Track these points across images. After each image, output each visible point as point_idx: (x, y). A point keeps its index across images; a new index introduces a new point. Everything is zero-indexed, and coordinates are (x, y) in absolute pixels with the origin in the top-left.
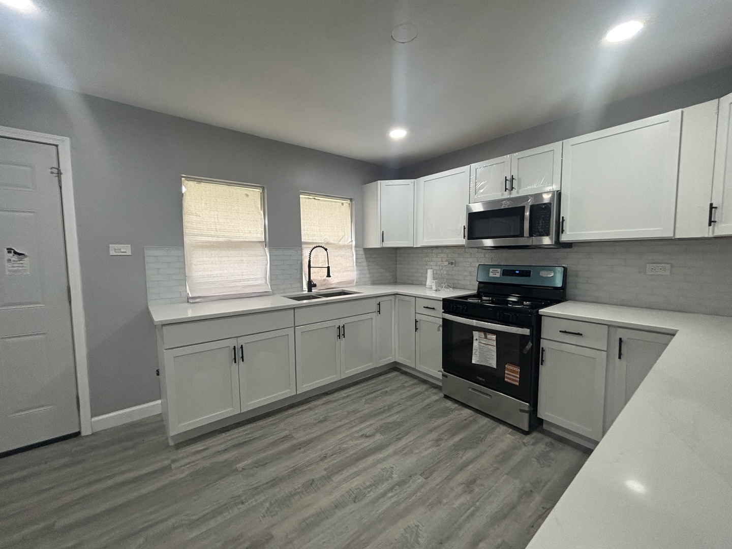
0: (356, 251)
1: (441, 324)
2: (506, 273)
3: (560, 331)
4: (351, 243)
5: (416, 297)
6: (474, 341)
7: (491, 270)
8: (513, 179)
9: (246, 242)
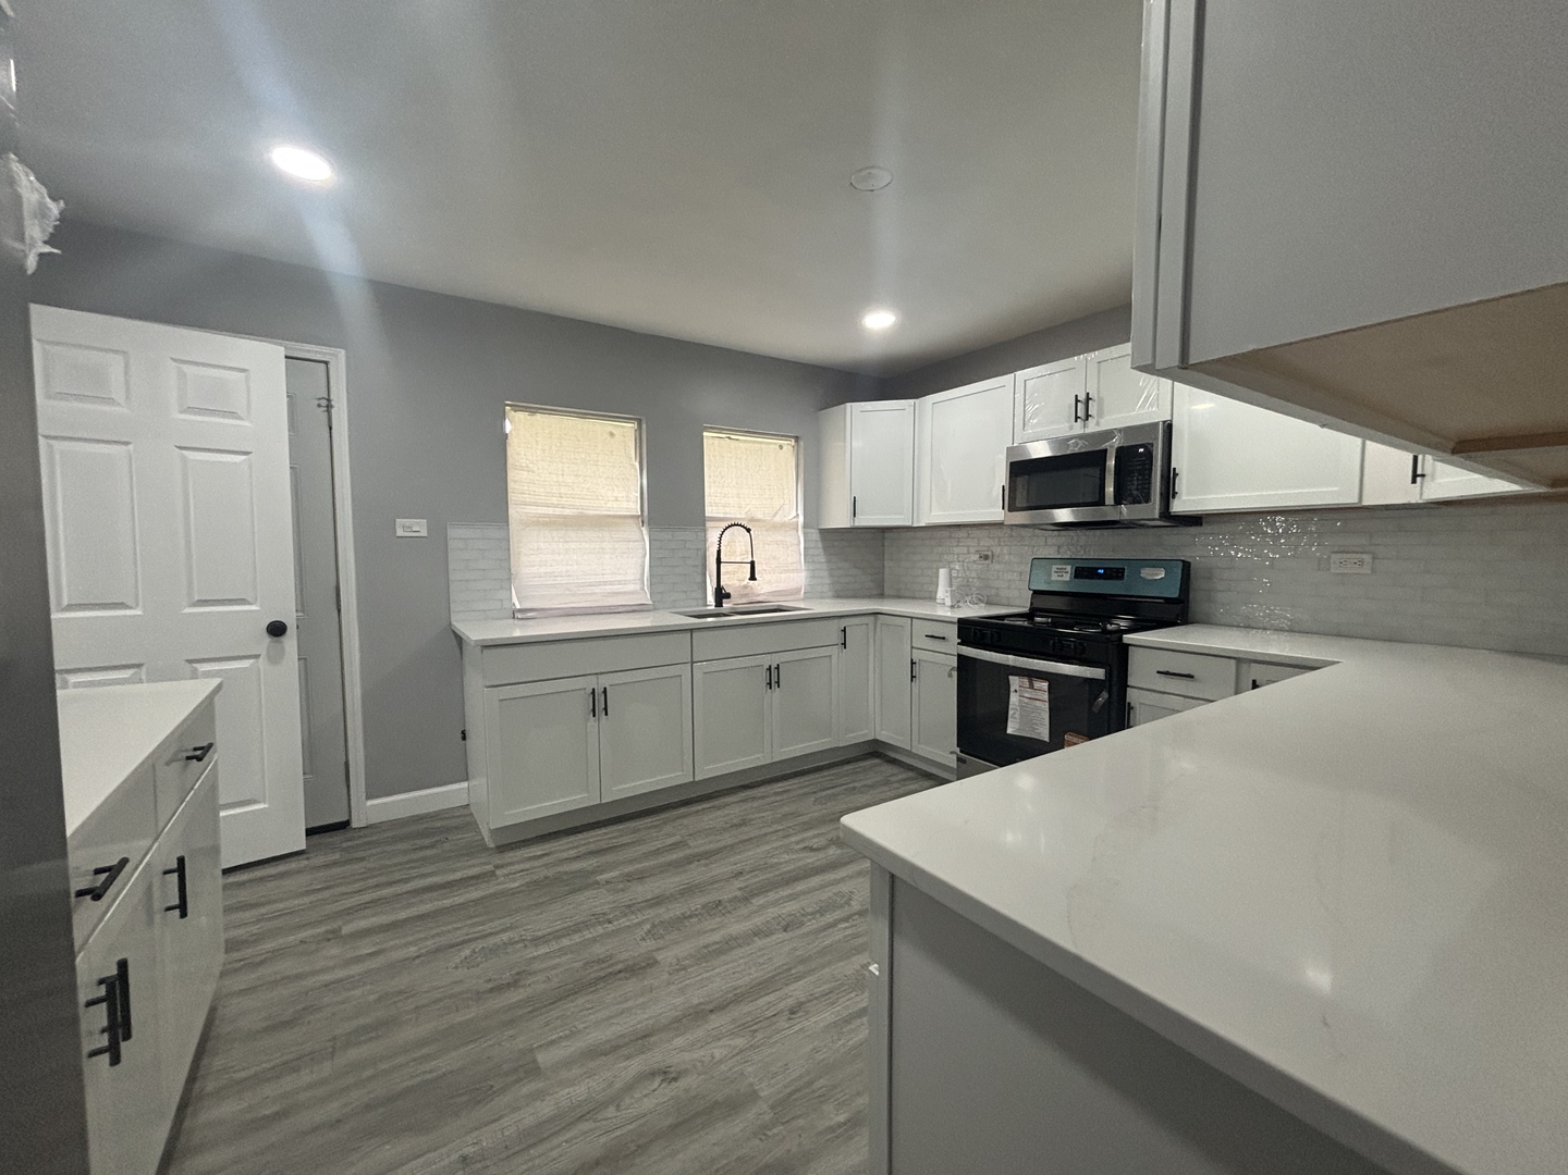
0: (805, 534)
1: (955, 665)
2: (1081, 573)
3: (1158, 672)
4: (795, 520)
5: (912, 618)
6: (1011, 694)
7: (1054, 568)
8: (1088, 399)
9: (609, 516)
